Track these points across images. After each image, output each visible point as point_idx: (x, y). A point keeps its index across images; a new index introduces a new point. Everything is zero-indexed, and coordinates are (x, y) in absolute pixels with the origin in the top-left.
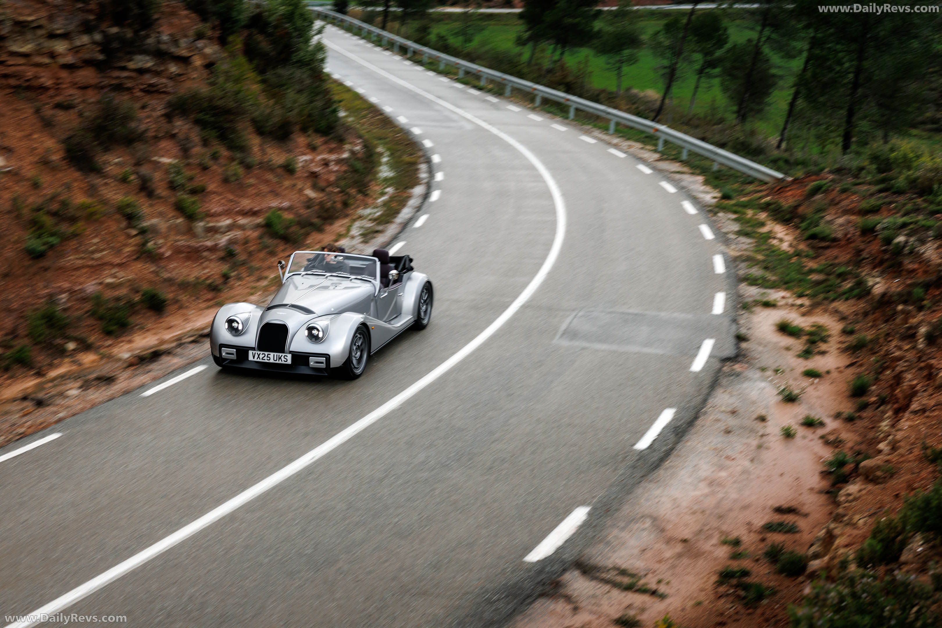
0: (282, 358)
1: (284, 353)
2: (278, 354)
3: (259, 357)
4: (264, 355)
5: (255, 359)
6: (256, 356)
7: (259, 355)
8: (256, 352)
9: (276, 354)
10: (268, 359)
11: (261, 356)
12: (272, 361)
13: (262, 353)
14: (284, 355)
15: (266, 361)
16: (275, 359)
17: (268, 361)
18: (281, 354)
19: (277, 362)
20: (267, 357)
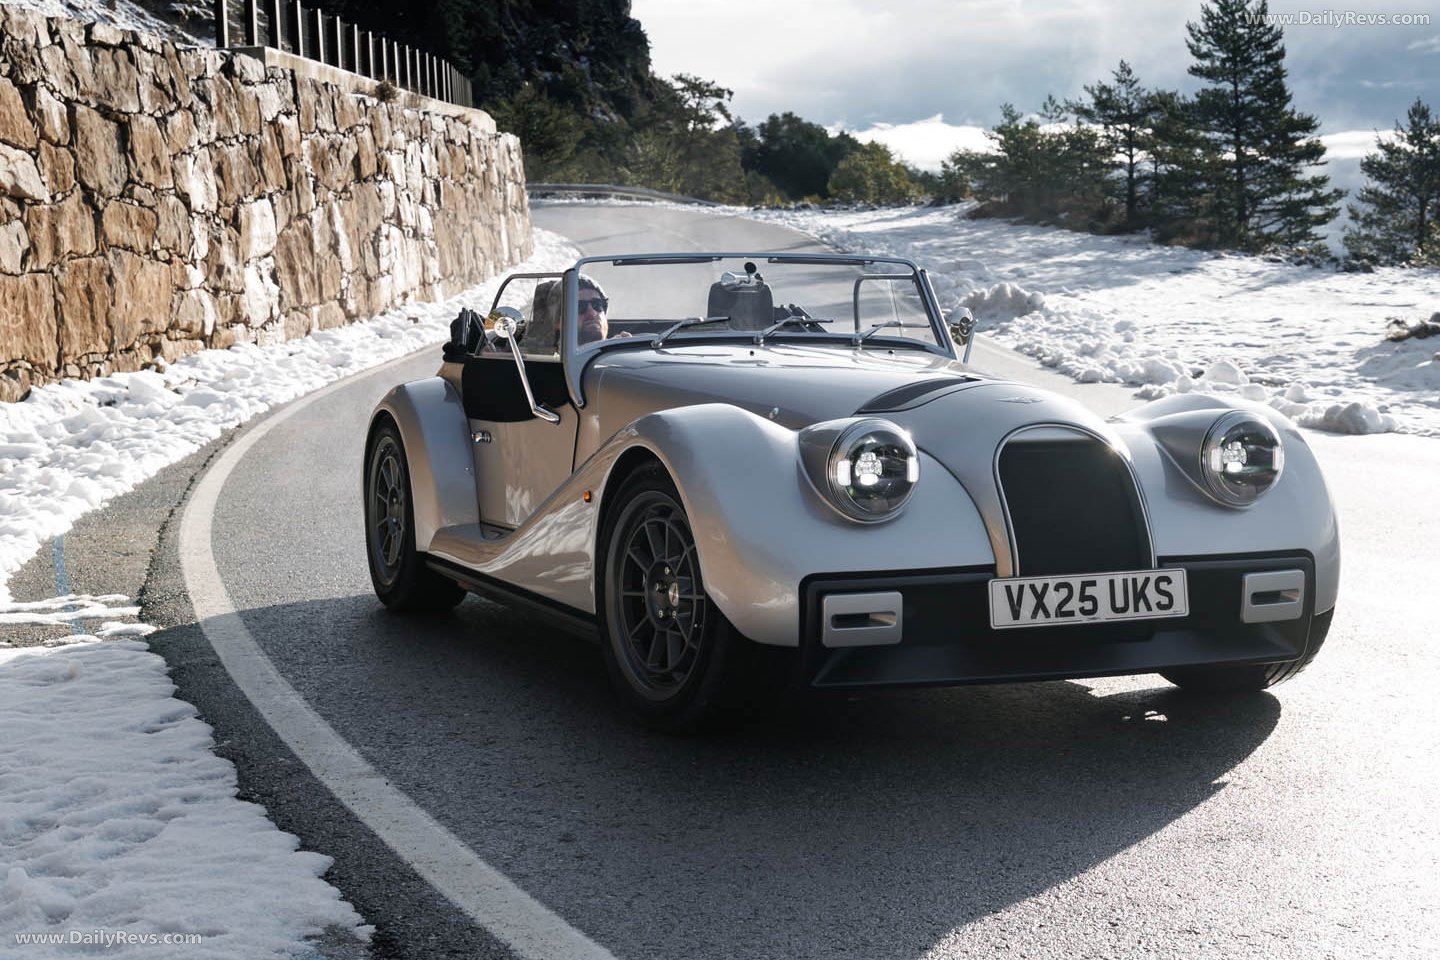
0: (1150, 592)
1: (1148, 566)
2: (1130, 575)
3: (1040, 606)
4: (1064, 592)
5: (1026, 619)
6: (1029, 602)
7: (1040, 597)
8: (1027, 582)
9: (1119, 577)
10: (1088, 605)
11: (1053, 599)
12: (1105, 614)
13: (1052, 581)
14: (1154, 575)
15: (1081, 619)
16: (1120, 603)
17: (1085, 620)
18: (1140, 576)
19: (1130, 615)
20: (1083, 598)
